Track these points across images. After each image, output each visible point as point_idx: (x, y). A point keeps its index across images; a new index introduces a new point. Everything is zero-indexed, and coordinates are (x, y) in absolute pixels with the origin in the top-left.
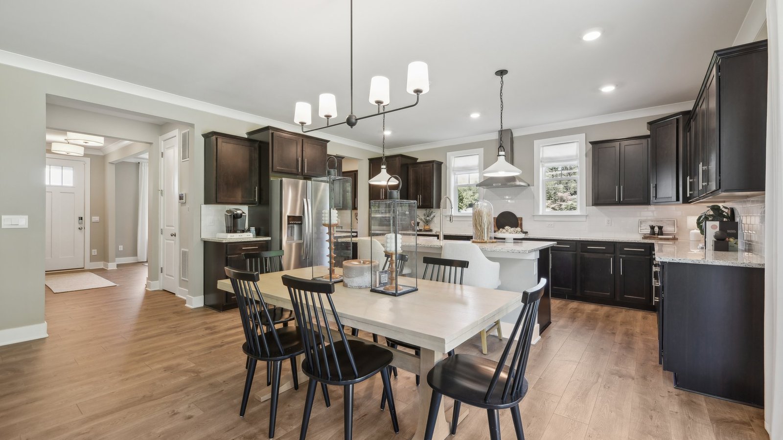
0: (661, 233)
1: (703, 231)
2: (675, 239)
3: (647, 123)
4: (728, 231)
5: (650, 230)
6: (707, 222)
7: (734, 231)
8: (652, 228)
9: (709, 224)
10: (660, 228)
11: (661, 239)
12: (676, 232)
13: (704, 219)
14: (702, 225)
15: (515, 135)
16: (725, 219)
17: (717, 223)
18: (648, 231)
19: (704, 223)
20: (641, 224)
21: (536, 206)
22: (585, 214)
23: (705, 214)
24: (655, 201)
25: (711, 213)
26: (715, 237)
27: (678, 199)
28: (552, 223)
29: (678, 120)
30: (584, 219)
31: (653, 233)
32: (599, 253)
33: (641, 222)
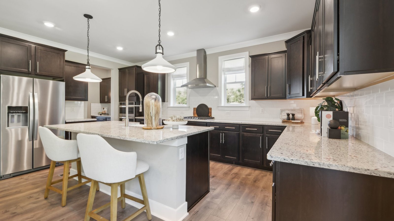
0: (294, 119)
1: (320, 120)
2: (302, 123)
3: (285, 42)
4: (340, 120)
5: (287, 116)
6: (323, 112)
7: (345, 120)
8: (288, 115)
9: (325, 113)
10: (293, 115)
11: (293, 123)
12: (303, 118)
13: (320, 109)
14: (319, 114)
15: (208, 53)
16: (337, 110)
17: (331, 113)
18: (286, 117)
19: (320, 112)
20: (282, 112)
21: (219, 100)
22: (248, 105)
23: (321, 105)
24: (290, 96)
25: (326, 104)
26: (330, 125)
27: (303, 95)
28: (229, 111)
29: (304, 37)
30: (248, 109)
31: (289, 119)
32: (253, 133)
33: (282, 111)
